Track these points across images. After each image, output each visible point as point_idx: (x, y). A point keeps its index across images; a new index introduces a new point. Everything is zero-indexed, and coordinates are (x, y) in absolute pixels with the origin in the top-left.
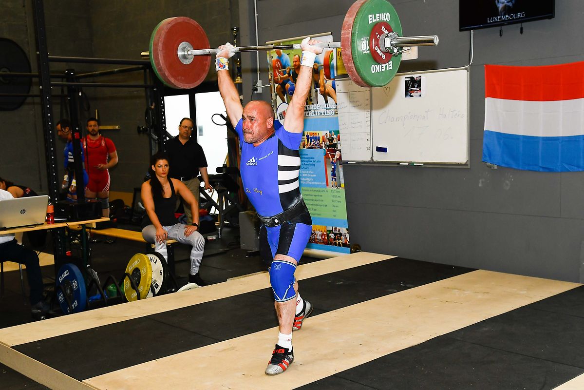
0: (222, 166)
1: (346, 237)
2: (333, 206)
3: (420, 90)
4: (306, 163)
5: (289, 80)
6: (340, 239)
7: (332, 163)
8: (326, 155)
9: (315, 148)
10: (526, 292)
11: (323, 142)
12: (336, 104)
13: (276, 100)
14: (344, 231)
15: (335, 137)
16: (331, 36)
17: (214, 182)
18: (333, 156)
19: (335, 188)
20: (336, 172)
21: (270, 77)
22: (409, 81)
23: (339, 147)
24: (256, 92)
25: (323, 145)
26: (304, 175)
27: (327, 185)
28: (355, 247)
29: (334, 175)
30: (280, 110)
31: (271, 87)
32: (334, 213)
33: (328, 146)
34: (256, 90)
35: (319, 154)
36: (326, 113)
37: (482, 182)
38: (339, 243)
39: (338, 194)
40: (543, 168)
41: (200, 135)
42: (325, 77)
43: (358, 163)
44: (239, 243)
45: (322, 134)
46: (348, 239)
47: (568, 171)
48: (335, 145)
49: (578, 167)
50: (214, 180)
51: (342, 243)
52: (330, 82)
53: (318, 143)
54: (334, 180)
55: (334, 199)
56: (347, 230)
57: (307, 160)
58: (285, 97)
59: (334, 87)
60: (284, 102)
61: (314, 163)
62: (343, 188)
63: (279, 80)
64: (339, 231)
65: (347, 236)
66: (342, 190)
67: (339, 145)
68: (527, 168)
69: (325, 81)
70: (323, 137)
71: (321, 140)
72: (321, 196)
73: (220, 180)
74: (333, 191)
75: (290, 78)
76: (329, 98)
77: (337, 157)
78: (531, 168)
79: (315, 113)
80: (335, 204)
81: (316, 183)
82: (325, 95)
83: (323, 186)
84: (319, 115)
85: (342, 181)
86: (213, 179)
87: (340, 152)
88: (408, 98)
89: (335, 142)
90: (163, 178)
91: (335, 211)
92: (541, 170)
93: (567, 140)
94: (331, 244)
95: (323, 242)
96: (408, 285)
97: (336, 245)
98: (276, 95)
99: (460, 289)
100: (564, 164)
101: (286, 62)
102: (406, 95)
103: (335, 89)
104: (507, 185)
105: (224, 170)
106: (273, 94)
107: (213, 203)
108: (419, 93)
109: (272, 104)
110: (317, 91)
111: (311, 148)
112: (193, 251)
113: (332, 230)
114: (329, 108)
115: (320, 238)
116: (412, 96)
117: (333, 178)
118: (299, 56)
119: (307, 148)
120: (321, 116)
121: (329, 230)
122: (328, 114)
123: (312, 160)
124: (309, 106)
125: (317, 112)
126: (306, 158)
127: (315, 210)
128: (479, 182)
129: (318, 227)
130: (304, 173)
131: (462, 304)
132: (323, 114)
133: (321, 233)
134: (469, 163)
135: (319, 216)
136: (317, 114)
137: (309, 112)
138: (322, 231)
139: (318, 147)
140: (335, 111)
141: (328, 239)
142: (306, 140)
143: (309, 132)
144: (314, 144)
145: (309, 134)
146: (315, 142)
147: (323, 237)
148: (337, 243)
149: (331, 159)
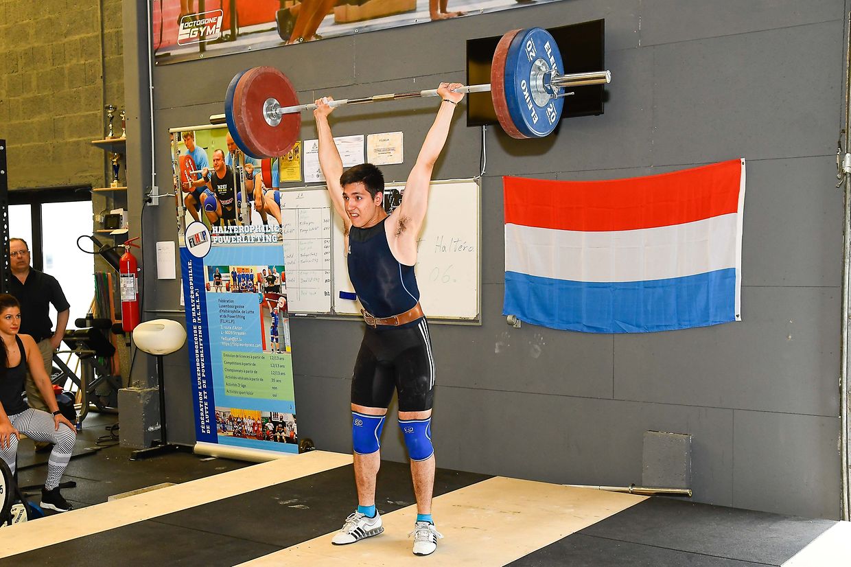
0: (84, 317)
1: (292, 429)
2: (273, 380)
4: (231, 314)
5: (206, 187)
6: (283, 431)
7: (273, 315)
8: (263, 302)
9: (245, 291)
10: (573, 510)
11: (259, 284)
12: (281, 226)
13: (184, 216)
14: (289, 418)
15: (277, 275)
17: (75, 341)
18: (274, 305)
19: (275, 353)
20: (278, 329)
21: (175, 182)
22: (391, 195)
23: (284, 291)
24: (148, 204)
25: (258, 287)
26: (226, 332)
27: (264, 348)
28: (305, 444)
29: (274, 332)
30: (190, 233)
31: (176, 197)
32: (275, 392)
33: (267, 289)
34: (150, 200)
35: (252, 301)
36: (264, 239)
37: (500, 347)
38: (281, 437)
39: (281, 363)
40: (588, 327)
41: (48, 267)
42: (263, 185)
43: (311, 316)
44: (116, 439)
45: (257, 270)
46: (296, 431)
47: (624, 332)
48: (277, 288)
49: (638, 326)
50: (75, 338)
51: (286, 437)
52: (271, 193)
53: (250, 284)
54: (275, 340)
55: (273, 369)
56: (294, 417)
57: (233, 309)
58: (199, 213)
59: (277, 199)
60: (197, 220)
61: (243, 315)
62: (288, 353)
63: (190, 186)
64: (281, 419)
65: (295, 426)
66: (287, 357)
67: (283, 288)
68: (565, 326)
69: (263, 191)
70: (259, 275)
71: (255, 280)
72: (254, 365)
73: (84, 339)
74: (273, 358)
75: (207, 184)
76: (268, 216)
77: (280, 305)
78: (571, 327)
79: (246, 238)
80: (276, 377)
81: (247, 345)
82: (264, 211)
83: (257, 350)
84: (253, 241)
86: (73, 337)
87: (286, 298)
89: (277, 282)
90: (9, 336)
91: (275, 388)
92: (585, 329)
93: (622, 287)
95: (255, 436)
96: (398, 503)
97: (276, 440)
98: (185, 209)
99: (477, 508)
100: (618, 322)
101: (202, 159)
103: (279, 206)
104: (536, 350)
105: (88, 322)
106: (180, 208)
107: (69, 373)
109: (178, 223)
110: (250, 206)
111: (240, 291)
112: (53, 452)
113: (271, 418)
114: (269, 231)
115: (251, 429)
117: (273, 338)
118: (223, 153)
119: (233, 292)
120: (256, 244)
121: (265, 418)
122: (267, 241)
123: (241, 310)
124: (238, 227)
125: (250, 237)
126: (231, 307)
127: (244, 386)
128: (495, 347)
129: (248, 412)
130: (228, 329)
131: (486, 530)
132: (259, 241)
133: (252, 422)
134: (480, 318)
135: (250, 396)
136: (249, 240)
137: (238, 237)
138: (254, 419)
139: (251, 291)
140: (278, 235)
141: (263, 431)
142: (232, 279)
143: (236, 267)
144: (244, 285)
145: (236, 270)
146: (245, 282)
147: (256, 429)
148: (278, 437)
149: (271, 309)
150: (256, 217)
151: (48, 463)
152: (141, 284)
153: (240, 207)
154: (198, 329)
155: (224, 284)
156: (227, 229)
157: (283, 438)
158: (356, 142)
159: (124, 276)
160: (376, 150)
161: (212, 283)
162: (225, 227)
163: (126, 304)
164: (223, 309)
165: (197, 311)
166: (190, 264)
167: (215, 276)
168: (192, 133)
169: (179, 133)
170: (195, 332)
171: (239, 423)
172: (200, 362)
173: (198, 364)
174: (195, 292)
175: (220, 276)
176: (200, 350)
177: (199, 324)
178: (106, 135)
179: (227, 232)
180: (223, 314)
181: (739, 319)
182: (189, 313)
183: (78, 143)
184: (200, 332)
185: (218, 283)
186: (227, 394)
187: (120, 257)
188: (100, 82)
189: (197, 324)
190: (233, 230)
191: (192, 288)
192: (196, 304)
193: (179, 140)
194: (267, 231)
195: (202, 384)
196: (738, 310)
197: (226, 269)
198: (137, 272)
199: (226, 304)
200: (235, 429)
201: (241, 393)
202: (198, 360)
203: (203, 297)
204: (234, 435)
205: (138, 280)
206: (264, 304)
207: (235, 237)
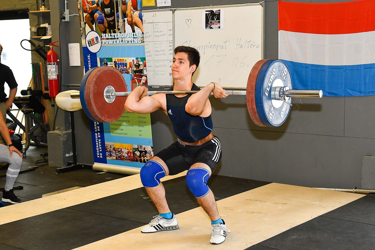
0: (26, 89)
1: (151, 155)
2: (139, 126)
3: (219, 22)
5: (97, 10)
6: (146, 156)
8: (133, 79)
9: (122, 73)
10: (319, 203)
11: (130, 68)
12: (143, 33)
13: (85, 28)
14: (149, 149)
15: (141, 63)
17: (21, 103)
18: (140, 81)
21: (79, 7)
22: (209, 14)
23: (145, 72)
24: (63, 20)
25: (130, 71)
30: (89, 38)
31: (80, 16)
32: (140, 133)
33: (135, 72)
34: (64, 18)
36: (133, 41)
38: (144, 160)
39: (144, 116)
40: (329, 93)
41: (4, 59)
42: (132, 8)
43: (162, 87)
44: (47, 161)
45: (129, 60)
46: (153, 156)
47: (351, 96)
48: (141, 71)
49: (360, 92)
50: (21, 102)
52: (137, 13)
53: (125, 69)
55: (139, 120)
56: (152, 148)
58: (94, 26)
59: (141, 17)
60: (92, 30)
63: (88, 9)
64: (144, 149)
65: (152, 153)
67: (145, 71)
69: (132, 12)
70: (130, 63)
71: (128, 66)
72: (128, 117)
73: (26, 102)
75: (98, 8)
76: (136, 27)
77: (143, 81)
79: (122, 41)
82: (133, 24)
84: (126, 43)
87: (146, 77)
88: (208, 30)
89: (141, 68)
91: (140, 131)
92: (327, 95)
93: (351, 68)
94: (137, 161)
95: (129, 159)
98: (85, 23)
99: (261, 201)
100: (347, 90)
102: (206, 27)
103: (142, 21)
104: (297, 107)
105: (29, 92)
106: (82, 23)
107: (17, 123)
108: (218, 25)
109: (81, 32)
110: (124, 21)
112: (9, 169)
114: (136, 36)
115: (126, 155)
116: (212, 28)
120: (128, 44)
121: (135, 148)
122: (135, 43)
124: (118, 35)
125: (125, 40)
127: (122, 130)
129: (125, 145)
131: (266, 214)
132: (130, 43)
133: (127, 151)
135: (126, 136)
136: (124, 42)
137: (117, 40)
138: (128, 149)
139: (125, 73)
140: (142, 39)
141: (134, 156)
142: (114, 66)
143: (116, 59)
144: (121, 69)
145: (116, 61)
146: (122, 68)
147: (129, 155)
148: (142, 160)
149: (137, 83)
150: (128, 28)
151: (6, 175)
152: (60, 69)
153: (118, 22)
156: (111, 35)
157: (146, 160)
159: (50, 64)
162: (110, 34)
163: (51, 81)
166: (89, 57)
167: (104, 64)
171: (119, 151)
175: (107, 64)
179: (111, 37)
186: (112, 134)
187: (47, 53)
190: (114, 36)
194: (135, 36)
195: (97, 129)
197: (110, 60)
198: (57, 62)
200: (117, 155)
201: (120, 134)
204: (117, 159)
205: (58, 67)
206: (133, 81)
207: (115, 40)
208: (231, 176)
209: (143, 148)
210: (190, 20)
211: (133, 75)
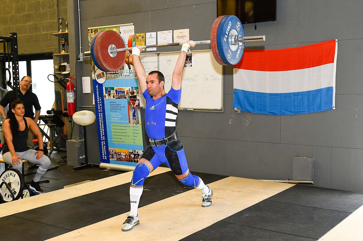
0: (50, 110)
2: (134, 136)
3: (191, 62)
4: (115, 108)
6: (138, 158)
7: (133, 108)
9: (121, 98)
10: (263, 190)
11: (127, 95)
13: (94, 67)
14: (141, 152)
15: (135, 91)
16: (133, 26)
17: (47, 120)
18: (134, 104)
19: (135, 125)
20: (136, 114)
24: (78, 61)
25: (127, 96)
26: (113, 116)
27: (130, 123)
29: (134, 116)
30: (97, 73)
32: (134, 141)
33: (131, 97)
34: (79, 59)
35: (124, 102)
36: (129, 75)
37: (231, 121)
39: (137, 129)
40: (269, 112)
41: (34, 88)
42: (129, 52)
44: (66, 162)
45: (126, 89)
47: (285, 114)
49: (291, 112)
50: (47, 119)
53: (123, 95)
54: (134, 119)
55: (134, 131)
57: (116, 106)
61: (120, 108)
62: (140, 124)
66: (140, 127)
68: (259, 112)
69: (129, 55)
70: (127, 91)
71: (126, 93)
72: (125, 130)
73: (51, 119)
74: (134, 127)
76: (131, 66)
77: (136, 104)
78: (262, 112)
79: (121, 75)
80: (135, 135)
81: (122, 121)
82: (129, 64)
83: (126, 123)
84: (124, 77)
85: (140, 120)
86: (46, 118)
87: (139, 101)
90: (20, 117)
92: (268, 113)
93: (284, 95)
94: (132, 161)
95: (126, 160)
96: (189, 188)
97: (135, 162)
99: (223, 190)
100: (282, 110)
104: (247, 122)
105: (52, 112)
107: (44, 134)
108: (190, 64)
109: (92, 69)
111: (119, 98)
113: (133, 152)
114: (132, 72)
115: (124, 157)
116: (186, 66)
117: (133, 118)
119: (116, 98)
120: (126, 78)
121: (130, 152)
122: (131, 76)
123: (119, 106)
124: (118, 71)
125: (123, 75)
126: (115, 105)
127: (121, 139)
128: (229, 121)
129: (123, 150)
130: (114, 114)
131: (226, 199)
132: (127, 76)
133: (124, 154)
134: (223, 109)
135: (124, 143)
136: (123, 76)
137: (118, 74)
140: (135, 74)
141: (130, 158)
142: (115, 93)
143: (117, 88)
146: (121, 94)
147: (126, 157)
148: (136, 160)
149: (132, 106)
151: (37, 172)
152: (76, 96)
154: (101, 115)
155: (112, 95)
158: (169, 33)
159: (68, 92)
160: (177, 37)
161: (107, 95)
163: (69, 104)
164: (112, 106)
165: (100, 107)
166: (97, 86)
167: (108, 92)
168: (98, 30)
169: (92, 30)
170: (100, 116)
171: (119, 154)
172: (102, 128)
173: (101, 130)
174: (99, 99)
175: (110, 92)
176: (102, 123)
177: (102, 112)
178: (59, 30)
179: (113, 73)
180: (112, 108)
181: (334, 108)
182: (97, 108)
183: (46, 34)
184: (102, 116)
185: (109, 95)
186: (114, 142)
187: (66, 84)
188: (56, 7)
189: (100, 112)
190: (116, 72)
191: (98, 97)
192: (100, 104)
193: (92, 32)
194: (131, 72)
195: (103, 138)
196: (334, 105)
198: (74, 90)
199: (113, 104)
200: (117, 157)
201: (120, 142)
202: (101, 128)
203: (103, 101)
204: (117, 160)
205: (74, 93)
206: (129, 104)
207: (116, 75)
208: (200, 172)
209: (136, 152)
210: (170, 61)
211: (129, 100)
